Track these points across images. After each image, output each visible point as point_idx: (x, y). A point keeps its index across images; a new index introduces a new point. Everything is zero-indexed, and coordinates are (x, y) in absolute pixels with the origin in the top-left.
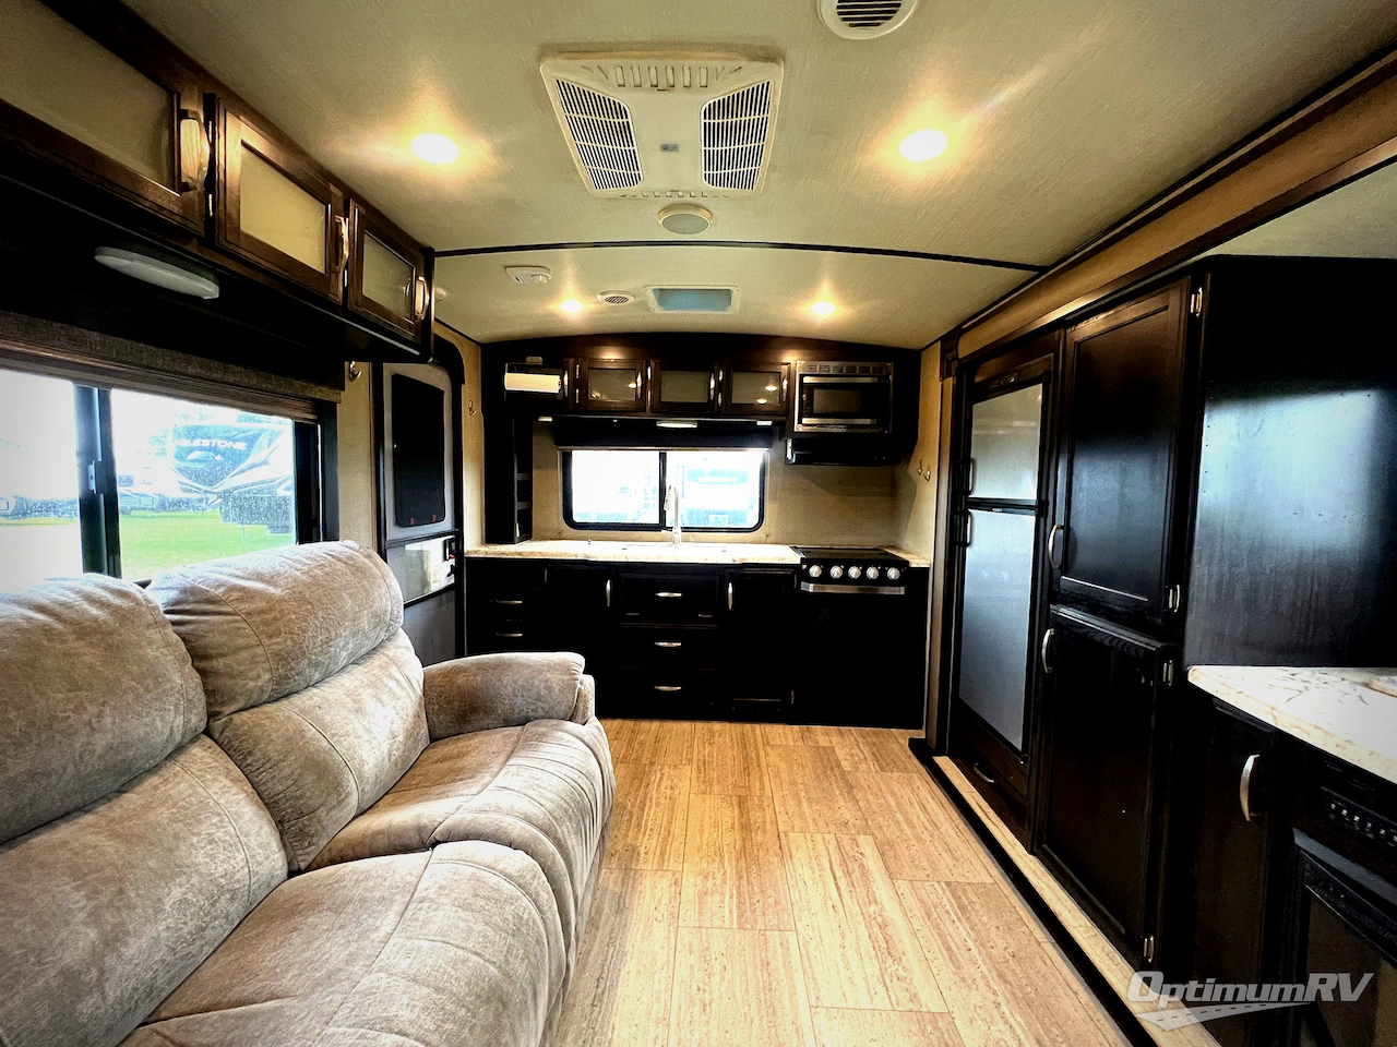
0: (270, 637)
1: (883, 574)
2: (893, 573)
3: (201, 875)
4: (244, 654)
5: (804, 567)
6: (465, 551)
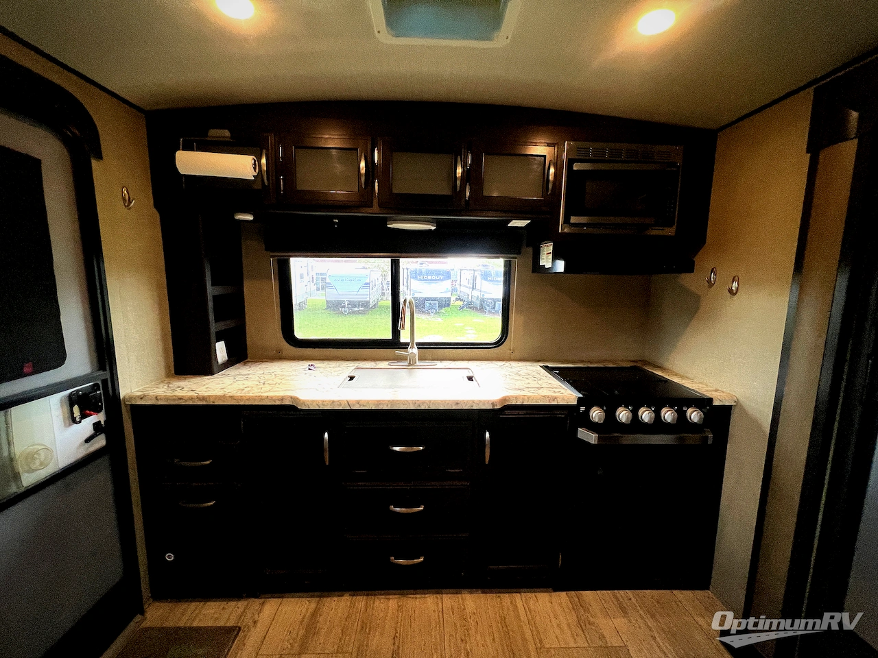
1: (681, 415)
2: (694, 415)
5: (583, 409)
6: (121, 397)
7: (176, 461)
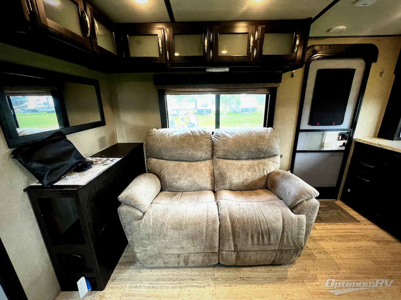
0: (224, 146)
3: (194, 179)
4: (219, 148)
6: (354, 138)
7: (362, 162)
